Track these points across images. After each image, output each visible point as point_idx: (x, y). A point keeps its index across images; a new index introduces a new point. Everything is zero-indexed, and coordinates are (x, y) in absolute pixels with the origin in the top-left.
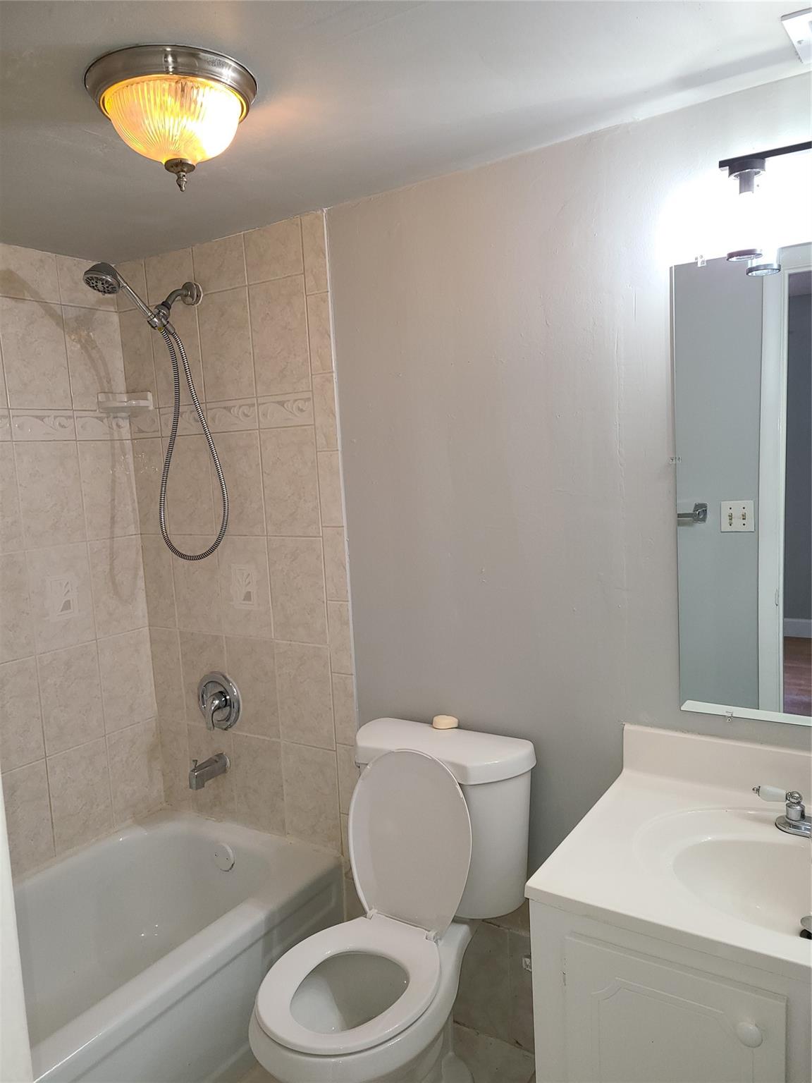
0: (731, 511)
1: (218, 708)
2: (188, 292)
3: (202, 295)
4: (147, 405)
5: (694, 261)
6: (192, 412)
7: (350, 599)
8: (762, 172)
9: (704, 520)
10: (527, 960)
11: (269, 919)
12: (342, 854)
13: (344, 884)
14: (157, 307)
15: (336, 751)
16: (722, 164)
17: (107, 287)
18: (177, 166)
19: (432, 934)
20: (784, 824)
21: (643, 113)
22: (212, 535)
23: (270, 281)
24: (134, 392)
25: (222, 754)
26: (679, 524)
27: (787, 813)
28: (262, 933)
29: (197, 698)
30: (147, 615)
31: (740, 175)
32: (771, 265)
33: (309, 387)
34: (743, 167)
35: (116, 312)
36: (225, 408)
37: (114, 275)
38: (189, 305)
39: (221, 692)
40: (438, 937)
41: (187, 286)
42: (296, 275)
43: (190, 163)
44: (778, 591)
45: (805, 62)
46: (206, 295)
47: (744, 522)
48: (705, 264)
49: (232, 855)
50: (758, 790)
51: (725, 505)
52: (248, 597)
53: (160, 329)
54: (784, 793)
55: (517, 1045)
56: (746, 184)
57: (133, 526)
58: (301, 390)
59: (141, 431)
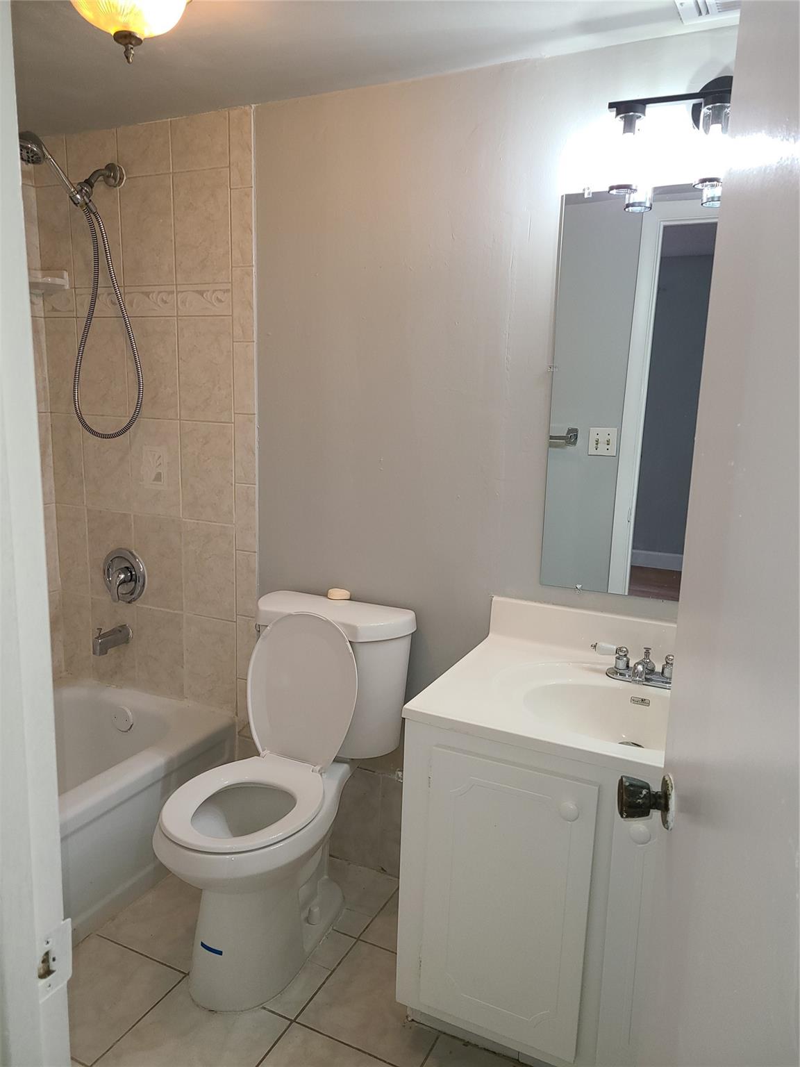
0: (598, 437)
1: (123, 582)
2: (110, 174)
3: (125, 178)
4: (62, 284)
5: (581, 192)
6: (109, 294)
7: (257, 483)
8: (642, 116)
9: (574, 443)
10: (400, 773)
11: (170, 763)
12: (237, 715)
13: (237, 741)
14: (79, 184)
15: (236, 622)
16: (611, 105)
17: (32, 157)
18: (126, 38)
19: (318, 768)
20: (613, 673)
21: (550, 50)
22: (125, 417)
23: (195, 171)
24: (49, 269)
25: (125, 625)
26: (551, 445)
27: (616, 664)
28: (163, 775)
29: (102, 574)
30: (54, 492)
31: (625, 117)
32: (645, 203)
33: (229, 279)
34: (628, 110)
35: (33, 186)
36: (143, 293)
37: (39, 145)
38: (110, 186)
39: (127, 568)
40: (323, 771)
41: (111, 167)
42: (222, 168)
43: (138, 36)
44: (630, 510)
45: (686, 23)
46: (129, 178)
47: (608, 447)
48: (591, 196)
49: (131, 718)
50: (595, 646)
51: (594, 431)
52: (158, 477)
53: (82, 207)
54: (615, 647)
55: (382, 871)
56: (629, 126)
57: (43, 404)
58: (220, 281)
59: (54, 309)
